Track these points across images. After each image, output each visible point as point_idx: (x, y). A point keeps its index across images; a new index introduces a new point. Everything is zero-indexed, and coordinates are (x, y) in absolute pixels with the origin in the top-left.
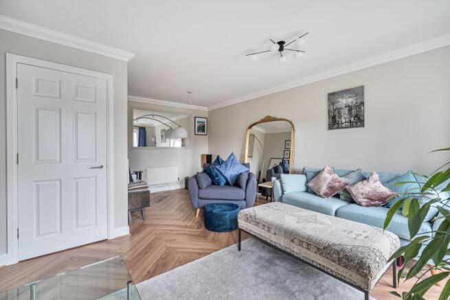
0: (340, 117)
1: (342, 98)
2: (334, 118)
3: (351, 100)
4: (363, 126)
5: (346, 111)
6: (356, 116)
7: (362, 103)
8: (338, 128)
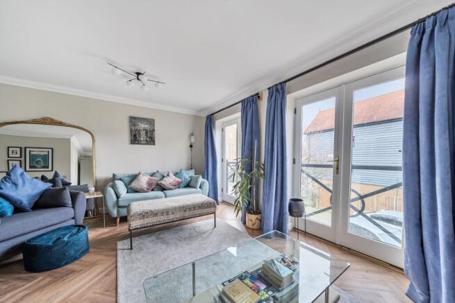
0: (140, 136)
1: (141, 123)
2: (135, 136)
3: (146, 126)
4: (154, 144)
5: (144, 132)
6: (150, 137)
7: (154, 130)
8: (138, 144)
